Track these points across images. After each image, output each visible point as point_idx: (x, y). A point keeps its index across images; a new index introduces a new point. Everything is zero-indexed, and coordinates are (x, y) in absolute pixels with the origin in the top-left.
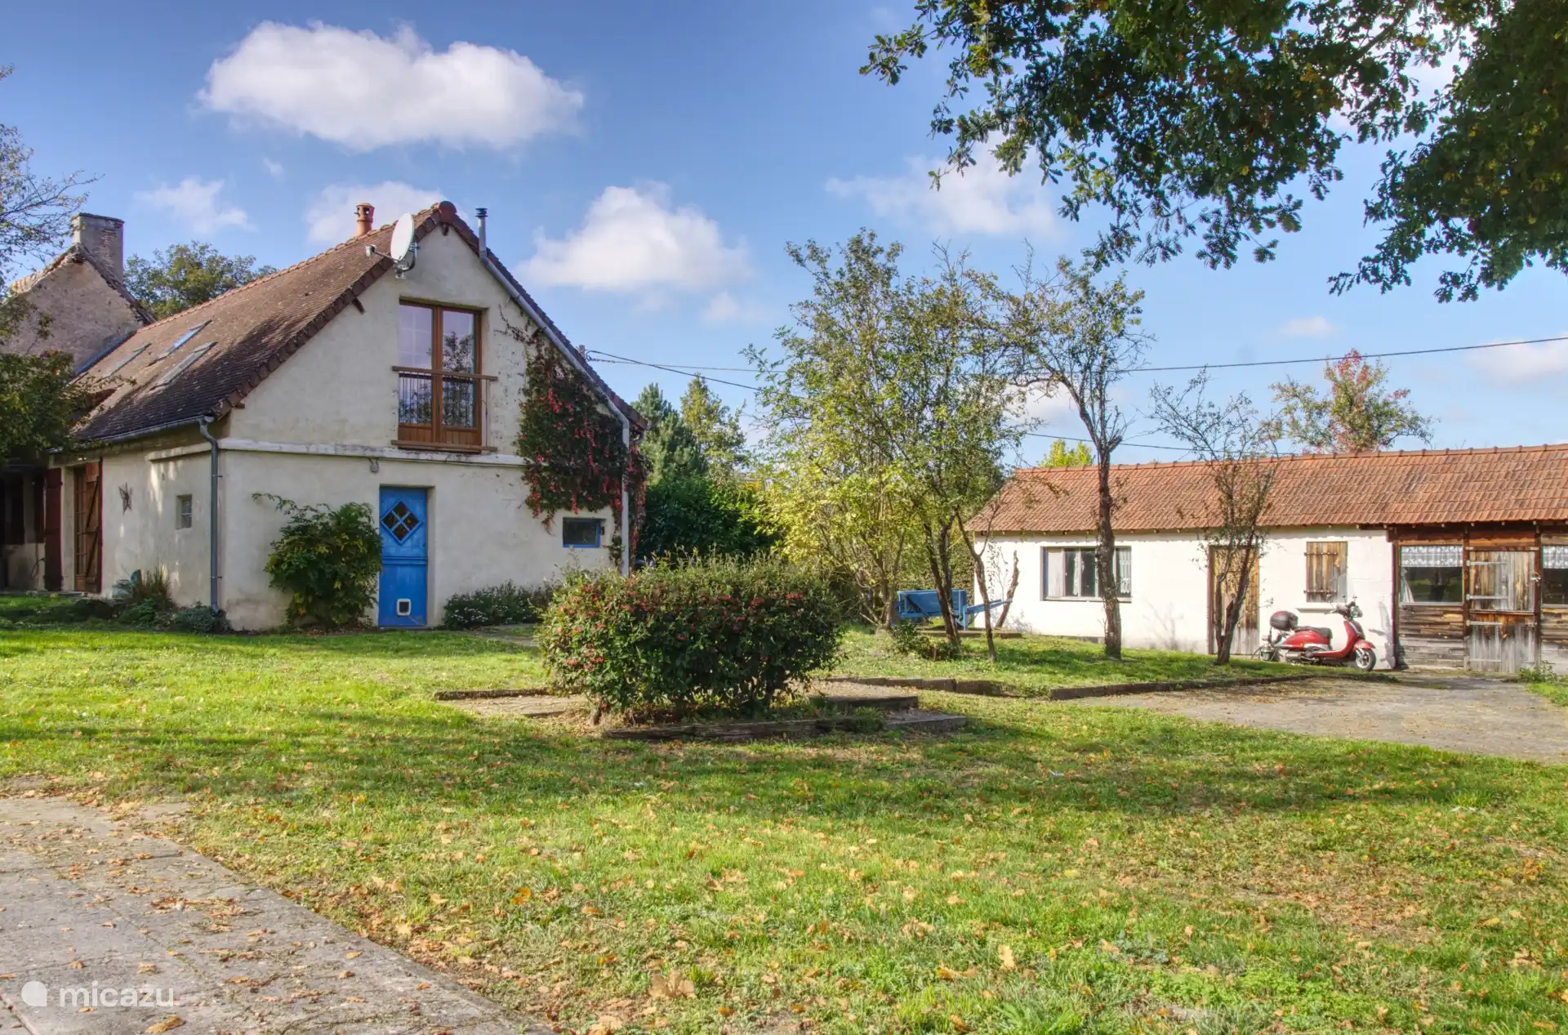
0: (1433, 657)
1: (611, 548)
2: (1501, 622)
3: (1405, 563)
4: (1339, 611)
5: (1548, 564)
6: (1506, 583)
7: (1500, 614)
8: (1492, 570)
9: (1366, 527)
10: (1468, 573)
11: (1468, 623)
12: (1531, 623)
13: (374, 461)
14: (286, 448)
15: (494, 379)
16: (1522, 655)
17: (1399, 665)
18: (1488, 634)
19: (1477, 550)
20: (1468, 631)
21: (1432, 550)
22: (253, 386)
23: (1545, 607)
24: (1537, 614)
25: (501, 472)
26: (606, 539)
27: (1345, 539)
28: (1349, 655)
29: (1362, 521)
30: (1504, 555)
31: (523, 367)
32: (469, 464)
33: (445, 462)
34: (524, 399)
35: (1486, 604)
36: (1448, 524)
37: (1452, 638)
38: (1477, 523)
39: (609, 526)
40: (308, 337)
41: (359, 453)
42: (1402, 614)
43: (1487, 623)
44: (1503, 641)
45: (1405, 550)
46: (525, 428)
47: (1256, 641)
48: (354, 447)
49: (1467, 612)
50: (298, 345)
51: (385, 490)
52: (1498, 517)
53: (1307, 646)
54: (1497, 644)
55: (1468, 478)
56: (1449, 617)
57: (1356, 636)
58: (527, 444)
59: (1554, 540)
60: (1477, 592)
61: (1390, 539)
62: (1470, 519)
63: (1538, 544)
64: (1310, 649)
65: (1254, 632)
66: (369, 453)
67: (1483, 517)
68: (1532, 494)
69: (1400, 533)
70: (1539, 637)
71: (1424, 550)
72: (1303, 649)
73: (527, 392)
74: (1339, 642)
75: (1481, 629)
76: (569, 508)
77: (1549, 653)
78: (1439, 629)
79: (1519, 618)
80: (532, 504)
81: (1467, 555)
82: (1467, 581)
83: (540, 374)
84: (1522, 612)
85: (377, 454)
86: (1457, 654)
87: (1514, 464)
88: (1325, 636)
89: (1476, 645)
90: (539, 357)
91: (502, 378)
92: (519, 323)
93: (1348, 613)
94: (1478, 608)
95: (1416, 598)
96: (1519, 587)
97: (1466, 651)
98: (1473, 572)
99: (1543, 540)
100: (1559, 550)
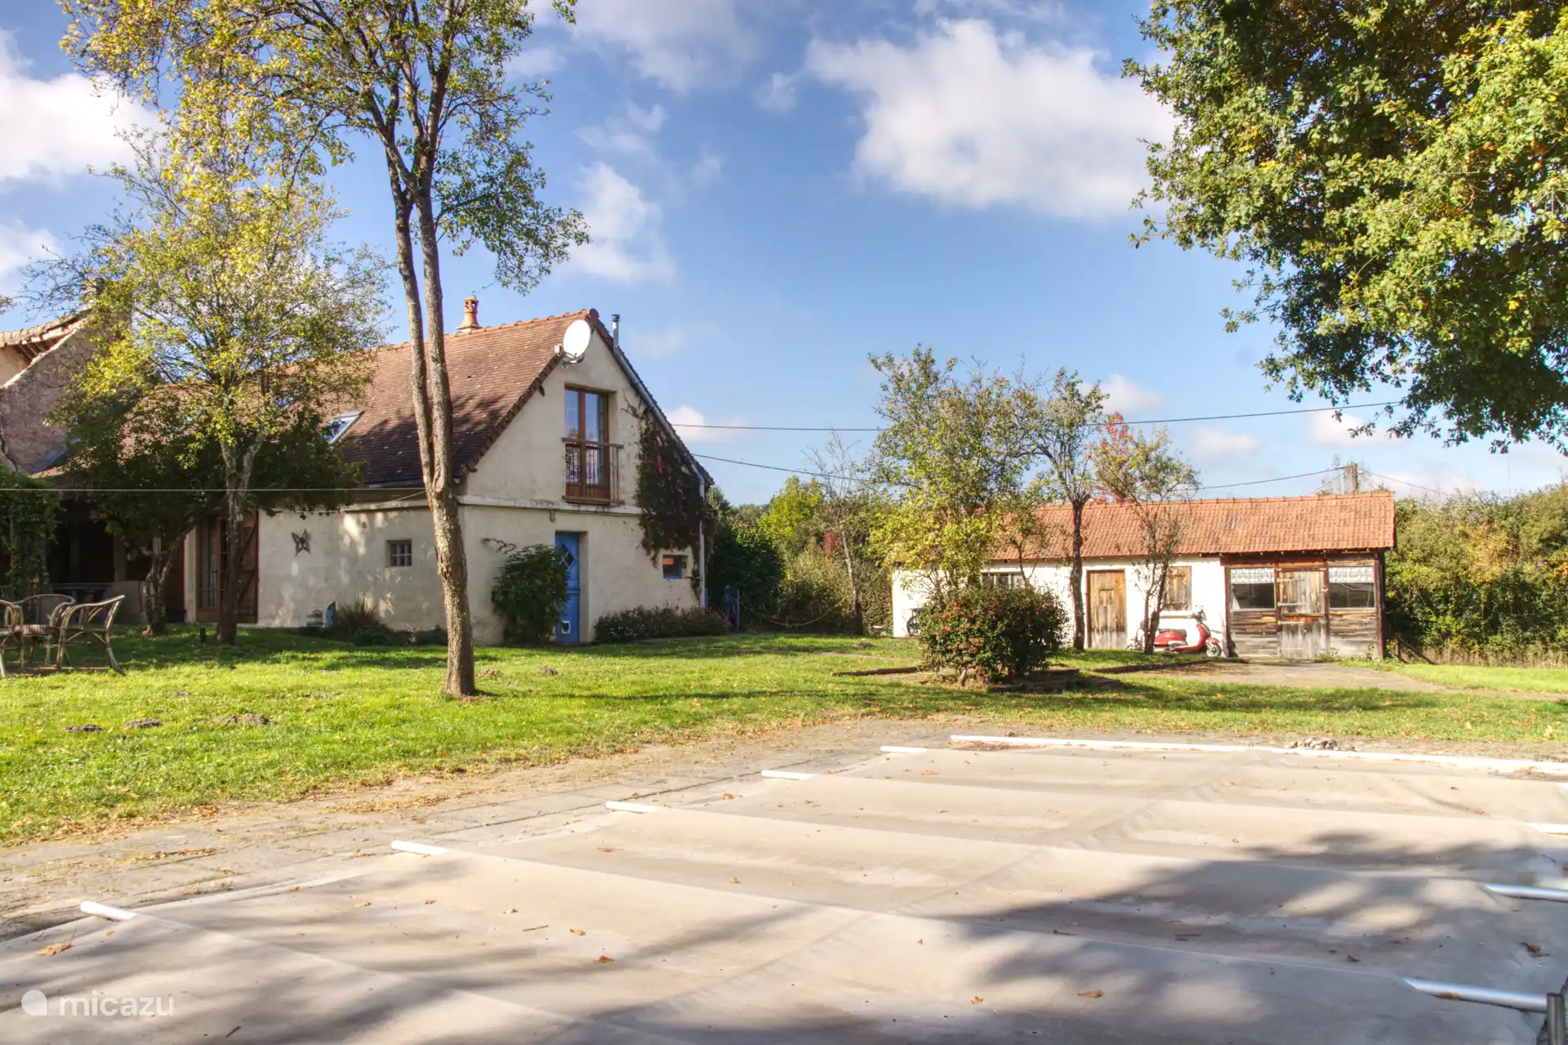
0: (1256, 648)
1: (692, 578)
2: (1302, 622)
3: (1233, 581)
4: (1194, 617)
5: (1332, 580)
6: (1305, 594)
7: (1301, 616)
8: (1295, 584)
9: (1206, 556)
10: (1278, 588)
11: (1279, 623)
12: (1322, 621)
13: (552, 512)
14: (503, 503)
15: (620, 447)
16: (1317, 644)
17: (1231, 654)
18: (1293, 630)
19: (1285, 571)
20: (1280, 628)
21: (1252, 571)
22: (482, 455)
23: (1332, 610)
24: (1327, 615)
25: (626, 520)
26: (688, 572)
27: (1189, 564)
28: (1202, 648)
29: (1203, 551)
30: (1303, 574)
31: (637, 438)
32: (608, 514)
33: (595, 512)
34: (639, 462)
35: (1291, 609)
36: (1266, 553)
37: (1269, 634)
38: (1286, 552)
39: (690, 562)
40: (514, 415)
41: (544, 506)
42: (1232, 618)
43: (1292, 623)
44: (1304, 635)
45: (1233, 571)
46: (640, 485)
47: (1124, 641)
48: (542, 502)
49: (1278, 615)
50: (508, 422)
51: (559, 534)
52: (1299, 547)
53: (1170, 643)
54: (1300, 637)
55: (1271, 520)
56: (1266, 619)
57: (1206, 635)
58: (642, 498)
59: (1337, 563)
60: (1285, 601)
61: (1222, 564)
62: (1280, 549)
63: (1326, 566)
64: (1173, 645)
65: (1123, 634)
66: (551, 506)
67: (1289, 547)
68: (1318, 531)
69: (1231, 559)
70: (1328, 632)
71: (1247, 571)
72: (1167, 645)
73: (640, 457)
74: (1193, 640)
75: (1288, 627)
76: (667, 548)
77: (1335, 642)
78: (1259, 629)
79: (1315, 619)
80: (645, 544)
81: (1277, 574)
82: (1278, 593)
83: (647, 440)
84: (1316, 614)
85: (556, 507)
86: (1272, 645)
87: (1299, 509)
88: (1181, 635)
89: (1286, 639)
90: (648, 430)
91: (626, 445)
92: (635, 402)
93: (1199, 618)
94: (1286, 612)
95: (1241, 606)
96: (1314, 597)
97: (1279, 643)
98: (1281, 586)
99: (1329, 563)
100: (1340, 570)
